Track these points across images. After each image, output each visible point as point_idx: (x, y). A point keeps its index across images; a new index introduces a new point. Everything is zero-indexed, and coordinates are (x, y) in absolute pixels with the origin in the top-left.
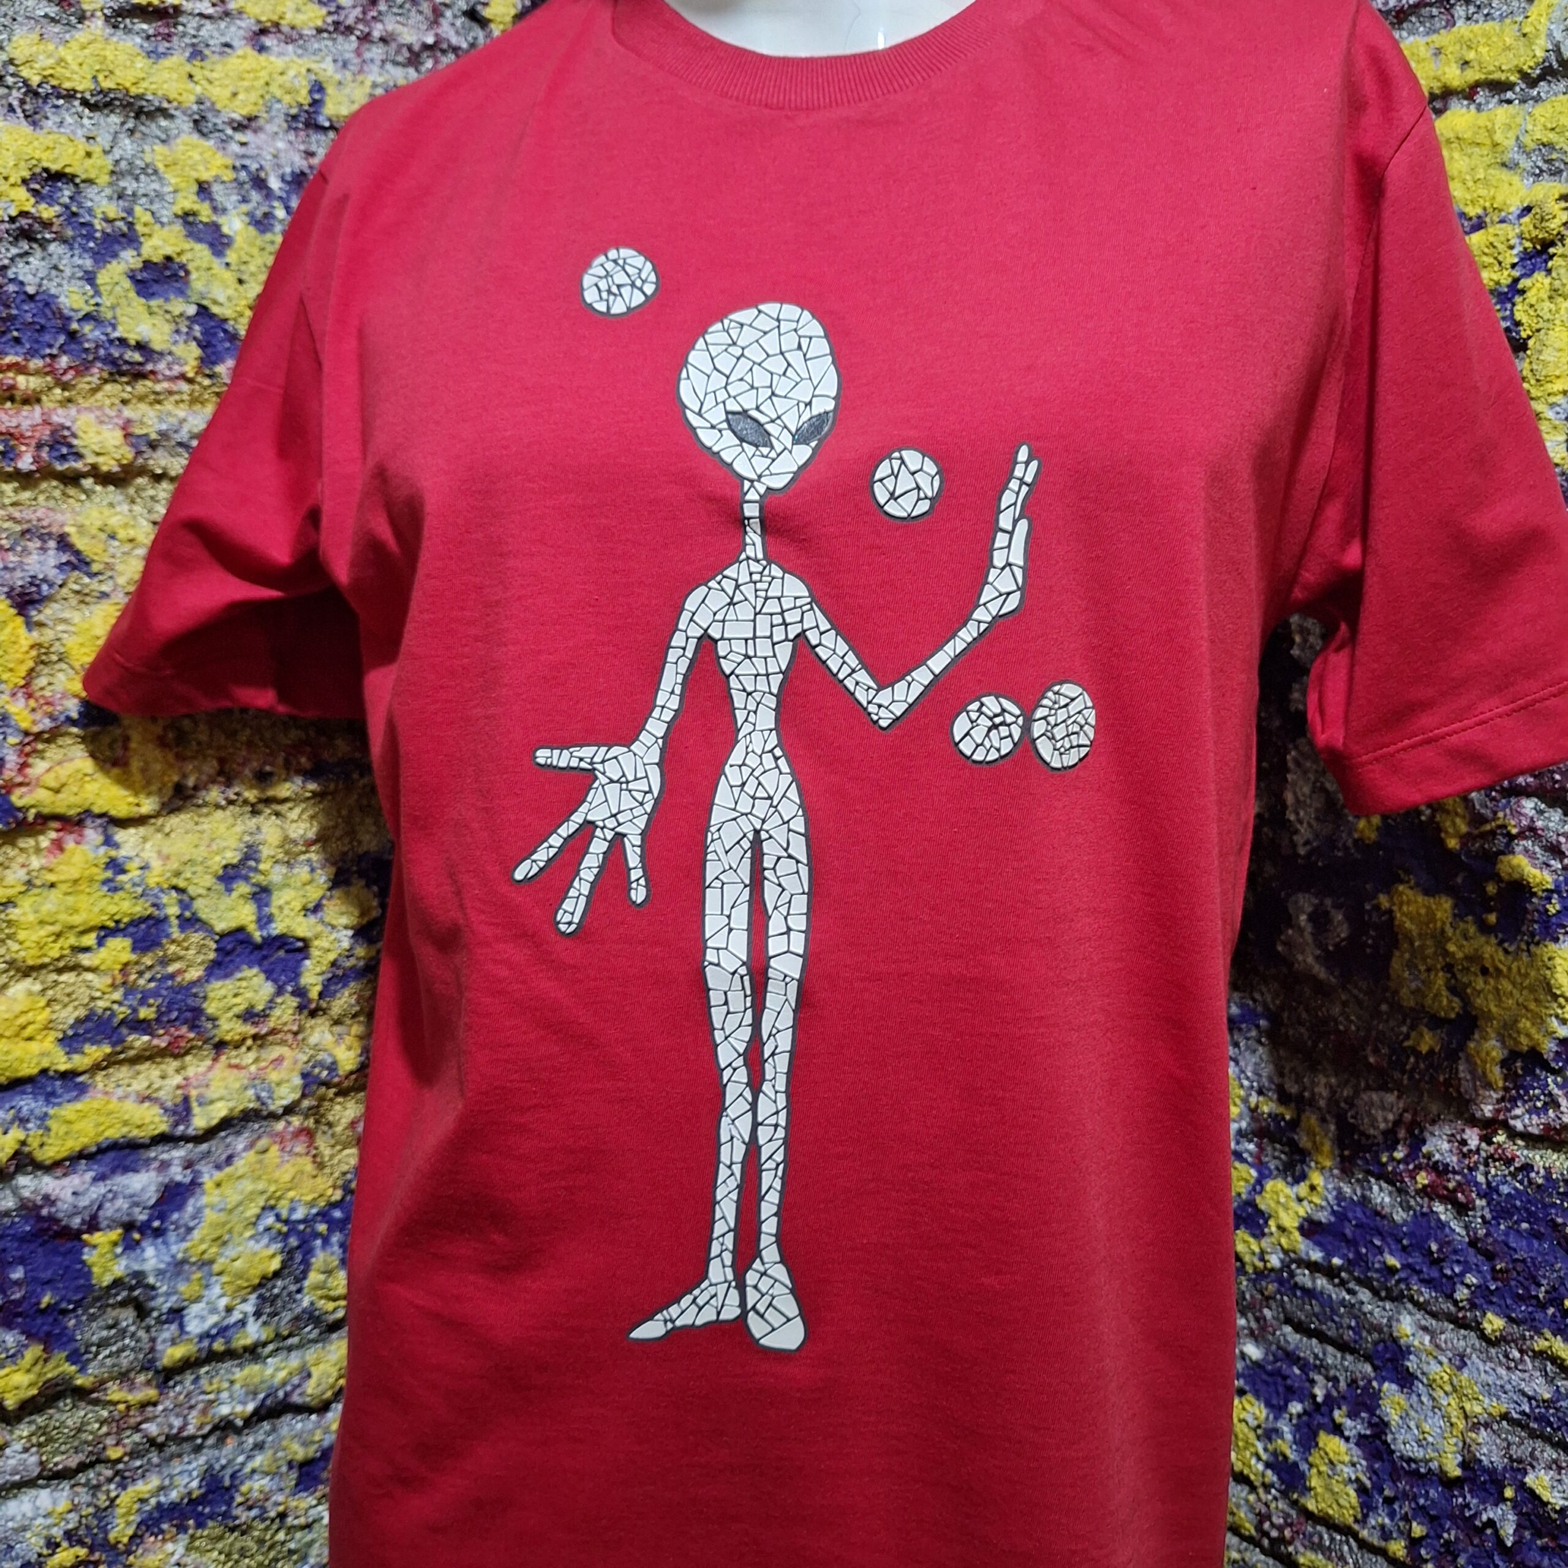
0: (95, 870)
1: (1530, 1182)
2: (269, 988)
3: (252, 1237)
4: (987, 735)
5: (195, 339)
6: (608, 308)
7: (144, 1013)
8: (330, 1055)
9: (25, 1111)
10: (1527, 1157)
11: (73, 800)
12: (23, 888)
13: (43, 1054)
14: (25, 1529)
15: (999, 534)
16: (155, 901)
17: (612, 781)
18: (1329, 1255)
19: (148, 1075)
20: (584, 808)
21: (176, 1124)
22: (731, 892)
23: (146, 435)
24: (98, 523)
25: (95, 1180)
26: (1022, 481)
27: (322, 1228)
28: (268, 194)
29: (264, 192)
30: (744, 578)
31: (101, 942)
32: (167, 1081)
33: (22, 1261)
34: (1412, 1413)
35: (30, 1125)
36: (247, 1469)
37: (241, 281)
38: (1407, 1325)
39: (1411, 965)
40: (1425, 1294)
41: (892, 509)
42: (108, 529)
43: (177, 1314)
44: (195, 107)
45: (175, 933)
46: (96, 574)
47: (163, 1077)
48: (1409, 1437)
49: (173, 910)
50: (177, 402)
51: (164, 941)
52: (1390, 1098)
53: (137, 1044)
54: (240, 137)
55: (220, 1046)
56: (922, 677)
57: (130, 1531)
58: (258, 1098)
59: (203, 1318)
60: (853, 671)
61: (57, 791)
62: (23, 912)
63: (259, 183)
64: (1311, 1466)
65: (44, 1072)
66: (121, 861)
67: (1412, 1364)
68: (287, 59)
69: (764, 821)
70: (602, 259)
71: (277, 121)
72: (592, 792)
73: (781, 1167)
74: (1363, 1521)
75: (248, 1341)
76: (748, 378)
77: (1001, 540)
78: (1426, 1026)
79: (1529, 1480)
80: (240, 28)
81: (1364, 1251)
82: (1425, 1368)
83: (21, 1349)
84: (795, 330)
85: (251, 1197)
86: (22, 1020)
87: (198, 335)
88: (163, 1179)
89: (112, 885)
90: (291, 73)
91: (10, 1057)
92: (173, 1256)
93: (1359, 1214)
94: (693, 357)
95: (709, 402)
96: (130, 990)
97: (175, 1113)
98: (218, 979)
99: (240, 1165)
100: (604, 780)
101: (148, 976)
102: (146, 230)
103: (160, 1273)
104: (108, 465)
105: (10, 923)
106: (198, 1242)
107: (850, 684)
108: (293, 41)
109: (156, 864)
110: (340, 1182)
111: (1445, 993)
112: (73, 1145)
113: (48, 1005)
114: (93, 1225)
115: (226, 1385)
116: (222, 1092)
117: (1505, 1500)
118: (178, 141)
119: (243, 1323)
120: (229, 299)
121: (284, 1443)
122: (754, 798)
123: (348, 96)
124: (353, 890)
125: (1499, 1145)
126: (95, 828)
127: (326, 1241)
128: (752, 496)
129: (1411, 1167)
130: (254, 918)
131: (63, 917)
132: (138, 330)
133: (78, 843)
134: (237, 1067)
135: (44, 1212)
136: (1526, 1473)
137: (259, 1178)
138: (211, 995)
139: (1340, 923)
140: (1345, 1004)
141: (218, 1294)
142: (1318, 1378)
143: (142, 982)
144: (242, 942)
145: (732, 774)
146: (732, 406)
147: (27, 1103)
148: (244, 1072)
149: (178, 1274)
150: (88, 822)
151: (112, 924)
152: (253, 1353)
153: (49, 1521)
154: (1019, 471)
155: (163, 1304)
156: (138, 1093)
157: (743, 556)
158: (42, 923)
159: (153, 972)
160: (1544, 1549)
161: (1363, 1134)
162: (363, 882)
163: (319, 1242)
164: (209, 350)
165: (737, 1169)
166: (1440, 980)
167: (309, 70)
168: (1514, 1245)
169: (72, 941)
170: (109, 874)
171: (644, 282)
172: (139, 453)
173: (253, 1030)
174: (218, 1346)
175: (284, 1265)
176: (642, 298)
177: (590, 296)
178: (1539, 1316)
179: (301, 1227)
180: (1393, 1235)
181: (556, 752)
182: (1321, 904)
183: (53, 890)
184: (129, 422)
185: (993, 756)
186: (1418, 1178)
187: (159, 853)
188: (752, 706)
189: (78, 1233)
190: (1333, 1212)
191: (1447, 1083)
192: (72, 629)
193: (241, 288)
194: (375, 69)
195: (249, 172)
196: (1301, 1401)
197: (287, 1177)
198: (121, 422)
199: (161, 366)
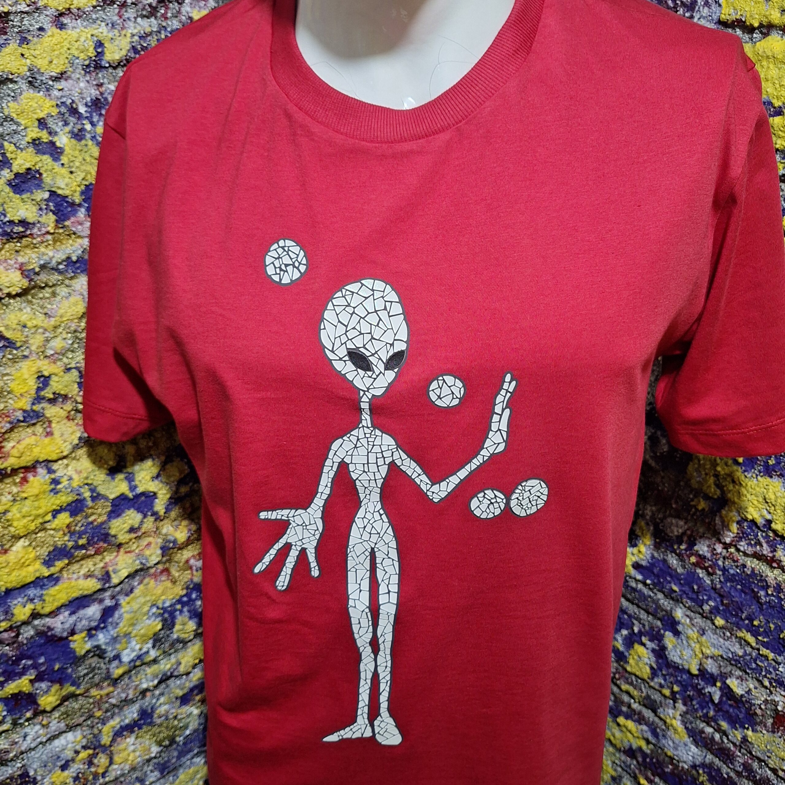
0: (45, 487)
1: (744, 572)
2: (139, 516)
3: (147, 619)
4: (488, 507)
5: (51, 210)
6: (281, 280)
7: (81, 542)
8: (173, 536)
9: (32, 596)
10: (743, 560)
11: (28, 458)
12: (12, 504)
13: (36, 571)
14: (64, 750)
15: (495, 415)
16: (77, 492)
17: (298, 525)
18: (646, 578)
19: (88, 565)
20: (285, 537)
21: (105, 584)
22: (360, 574)
23: (33, 269)
24: (16, 322)
25: (70, 614)
26: (507, 391)
27: (179, 607)
28: (80, 116)
29: (77, 116)
30: (361, 436)
31: (54, 517)
32: (97, 566)
33: (42, 654)
34: (678, 646)
35: (35, 601)
36: (158, 704)
37: (71, 172)
38: (679, 613)
39: (698, 470)
40: (689, 603)
41: (439, 403)
42: (22, 323)
43: (117, 657)
44: (28, 74)
45: (90, 503)
46: (19, 347)
47: (95, 565)
48: (675, 654)
49: (87, 494)
50: (46, 246)
51: (85, 509)
52: (681, 523)
53: (80, 554)
54: (58, 85)
55: (120, 546)
56: (454, 480)
57: (110, 739)
58: (141, 563)
59: (129, 655)
60: (419, 475)
61: (20, 457)
62: (14, 513)
63: (74, 111)
64: (630, 655)
65: (38, 578)
66: (58, 478)
67: (680, 628)
68: (78, 30)
69: (376, 544)
70: (275, 246)
71: (78, 71)
72: (289, 530)
73: (389, 682)
74: (652, 679)
75: (151, 658)
76: (358, 327)
77: (496, 418)
78: (702, 498)
79: (728, 681)
80: (47, 16)
81: (662, 580)
82: (686, 631)
83: (49, 688)
84: (383, 297)
85: (144, 604)
86: (23, 561)
87: (52, 208)
88: (102, 607)
89: (55, 491)
90: (82, 39)
91: (20, 577)
92: (112, 636)
93: (661, 565)
94: (327, 315)
95: (337, 343)
96: (72, 533)
97: (103, 579)
98: (114, 518)
99: (137, 592)
100: (295, 525)
101: (80, 525)
102: (13, 156)
103: (107, 644)
104: (14, 291)
105: (8, 521)
106: (123, 627)
107: (418, 481)
108: (80, 17)
109: (75, 477)
110: (185, 586)
111: (713, 486)
112: (57, 604)
113: (34, 548)
114: (73, 633)
115: (143, 676)
116: (124, 566)
117: (716, 686)
118: (22, 97)
119: (147, 652)
120: (67, 185)
121: (173, 690)
122: (370, 534)
123: (118, 46)
124: (175, 464)
125: (731, 553)
126: (42, 468)
127: (181, 611)
128: (365, 399)
129: (688, 553)
130: (128, 488)
131: (34, 512)
132: (18, 214)
133: (34, 476)
134: (129, 552)
135: (49, 634)
136: (727, 678)
137: (147, 595)
138: (112, 526)
139: (664, 445)
140: (663, 478)
141: (135, 645)
142: (635, 622)
143: (77, 528)
144: (123, 499)
145: (359, 522)
146: (350, 345)
147: (31, 592)
148: (133, 554)
149: (116, 642)
150: (38, 466)
151: (59, 508)
152: (155, 661)
153: (74, 744)
154: (506, 386)
155: (110, 654)
156: (84, 575)
157: (361, 426)
158: (24, 517)
159: (82, 522)
160: (731, 706)
161: (666, 534)
162: (179, 459)
163: (178, 613)
164: (59, 214)
165: (369, 681)
166: (712, 480)
167: (92, 35)
168: (733, 594)
169: (41, 520)
170: (53, 486)
171: (300, 263)
172: (31, 280)
173: (135, 535)
174: (138, 663)
175: (163, 625)
176: (299, 275)
177: (270, 270)
178: (741, 623)
179: (169, 609)
180: (676, 577)
181: (270, 513)
182: (655, 432)
183: (27, 501)
184: (22, 264)
185: (491, 516)
186: (691, 559)
187: (76, 470)
188: (367, 492)
189: (67, 638)
190: (649, 562)
191: (709, 523)
192: (12, 377)
193: (72, 176)
194: (131, 24)
195: (66, 106)
196: (627, 629)
197: (160, 592)
198: (17, 266)
199: (35, 231)
